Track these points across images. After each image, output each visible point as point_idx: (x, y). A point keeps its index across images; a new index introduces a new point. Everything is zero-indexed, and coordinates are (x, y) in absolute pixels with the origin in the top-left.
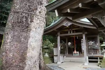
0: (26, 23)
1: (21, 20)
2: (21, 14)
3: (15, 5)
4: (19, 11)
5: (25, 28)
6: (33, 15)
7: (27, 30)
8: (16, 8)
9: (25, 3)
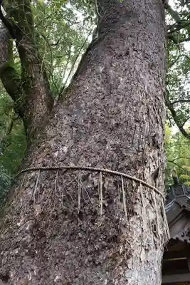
0: (106, 220)
1: (85, 204)
2: (85, 178)
3: (52, 143)
4: (72, 165)
5: (104, 247)
6: (134, 184)
7: (114, 258)
8: (56, 154)
9: (97, 137)
